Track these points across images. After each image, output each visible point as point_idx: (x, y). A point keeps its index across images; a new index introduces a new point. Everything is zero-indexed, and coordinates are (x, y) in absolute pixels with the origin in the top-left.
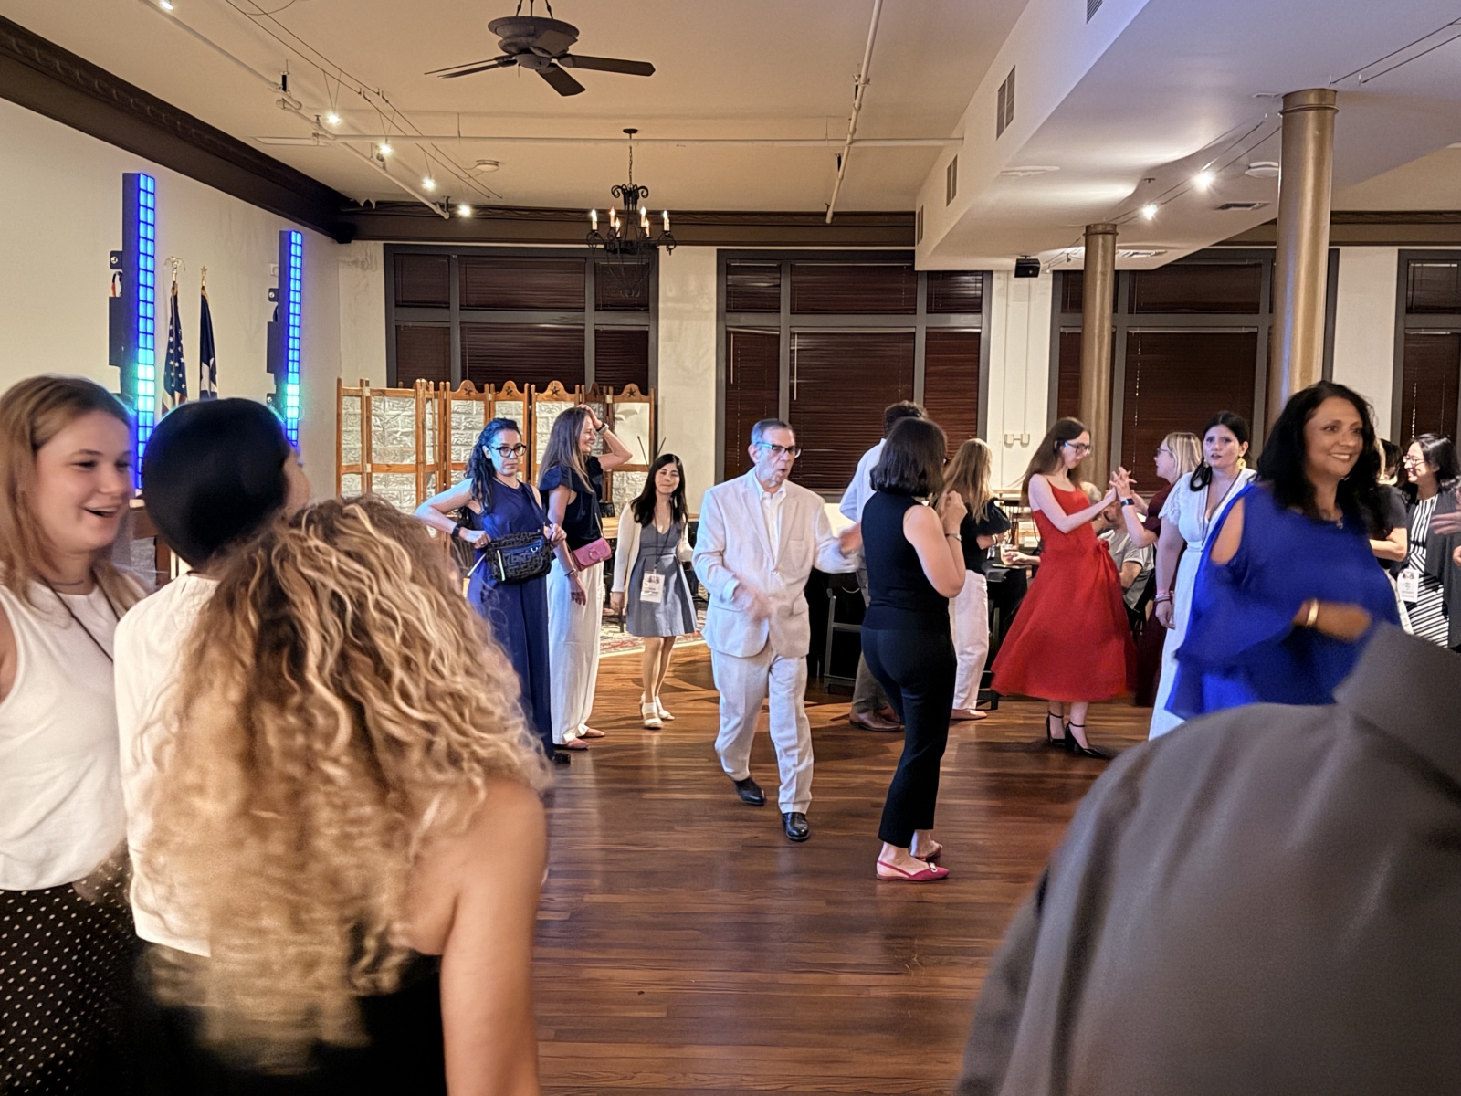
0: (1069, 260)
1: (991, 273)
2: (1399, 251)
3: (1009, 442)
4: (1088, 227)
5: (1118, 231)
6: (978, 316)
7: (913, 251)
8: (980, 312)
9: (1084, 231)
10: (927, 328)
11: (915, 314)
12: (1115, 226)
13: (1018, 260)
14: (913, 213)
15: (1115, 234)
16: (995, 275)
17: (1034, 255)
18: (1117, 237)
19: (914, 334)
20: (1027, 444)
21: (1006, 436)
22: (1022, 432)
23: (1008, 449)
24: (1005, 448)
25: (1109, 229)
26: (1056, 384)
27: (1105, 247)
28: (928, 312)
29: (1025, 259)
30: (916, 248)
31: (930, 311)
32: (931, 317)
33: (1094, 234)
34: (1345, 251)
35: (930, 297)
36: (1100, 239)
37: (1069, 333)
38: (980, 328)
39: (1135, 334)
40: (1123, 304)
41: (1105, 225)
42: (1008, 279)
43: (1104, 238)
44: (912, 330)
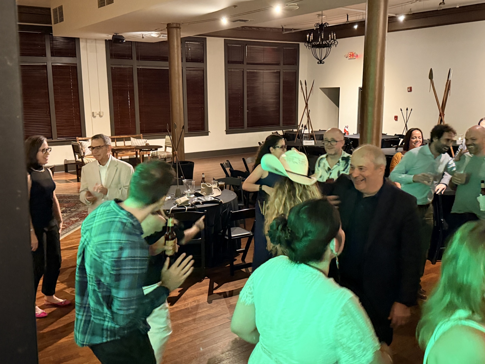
0: (143, 37)
1: (79, 38)
2: (224, 39)
3: (95, 115)
4: (168, 25)
5: (181, 26)
6: (75, 58)
7: (51, 27)
8: (76, 57)
9: (166, 26)
10: (52, 63)
11: (46, 56)
12: (179, 24)
13: (113, 35)
14: (49, 9)
15: (180, 28)
16: (81, 40)
17: (121, 33)
19: (46, 66)
20: (102, 116)
21: (93, 113)
22: (100, 111)
23: (94, 119)
24: (93, 118)
25: (178, 26)
26: (111, 90)
27: (177, 34)
28: (51, 56)
29: (117, 35)
30: (54, 26)
31: (52, 55)
32: (53, 58)
33: (172, 28)
34: (208, 38)
35: (52, 49)
36: (175, 30)
37: (115, 68)
38: (76, 64)
39: (140, 68)
40: (134, 56)
41: (177, 24)
42: (86, 42)
43: (177, 30)
44: (46, 64)
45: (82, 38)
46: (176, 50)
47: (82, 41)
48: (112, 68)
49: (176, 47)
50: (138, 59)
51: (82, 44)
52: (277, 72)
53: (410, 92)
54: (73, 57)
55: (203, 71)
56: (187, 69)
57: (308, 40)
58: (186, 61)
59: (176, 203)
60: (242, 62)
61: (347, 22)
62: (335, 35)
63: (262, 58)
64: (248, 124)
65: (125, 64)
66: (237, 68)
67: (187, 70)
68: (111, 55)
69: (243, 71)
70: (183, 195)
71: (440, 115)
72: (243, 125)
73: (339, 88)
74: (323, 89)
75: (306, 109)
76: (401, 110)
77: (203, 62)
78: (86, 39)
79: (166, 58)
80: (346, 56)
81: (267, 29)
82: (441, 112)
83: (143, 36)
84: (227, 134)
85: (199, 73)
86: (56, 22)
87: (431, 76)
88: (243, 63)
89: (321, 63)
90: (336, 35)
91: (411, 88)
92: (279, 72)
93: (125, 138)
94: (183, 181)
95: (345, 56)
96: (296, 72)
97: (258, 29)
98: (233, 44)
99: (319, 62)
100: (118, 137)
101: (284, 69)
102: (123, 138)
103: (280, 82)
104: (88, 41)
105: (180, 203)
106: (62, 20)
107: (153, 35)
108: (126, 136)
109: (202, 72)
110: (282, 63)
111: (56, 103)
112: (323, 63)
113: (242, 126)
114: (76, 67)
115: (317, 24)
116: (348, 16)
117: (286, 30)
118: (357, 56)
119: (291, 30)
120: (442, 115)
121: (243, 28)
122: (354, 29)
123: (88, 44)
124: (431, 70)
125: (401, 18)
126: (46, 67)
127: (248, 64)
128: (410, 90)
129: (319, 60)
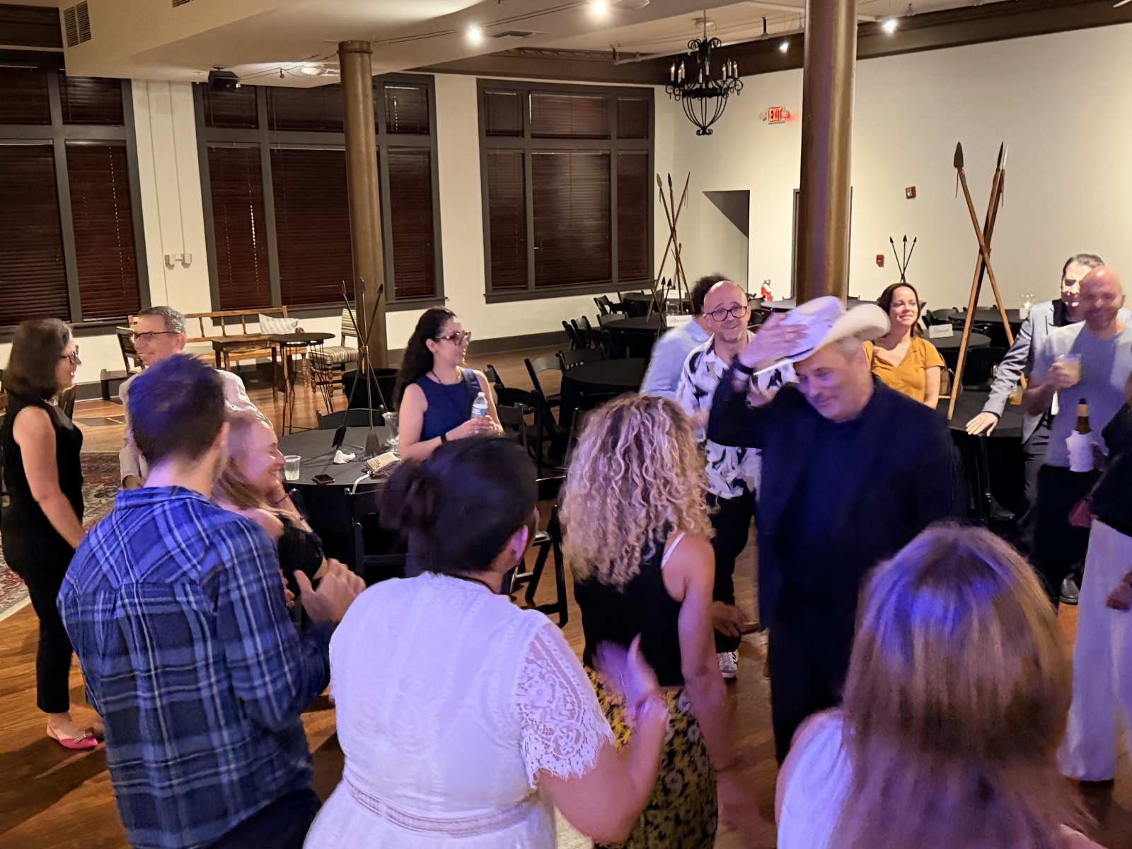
0: (282, 76)
1: (129, 81)
2: (477, 79)
3: (171, 263)
4: (342, 45)
5: (372, 49)
6: (121, 128)
8: (122, 123)
9: (337, 48)
10: (66, 140)
11: (50, 124)
12: (368, 44)
13: (211, 72)
14: (57, 10)
15: (369, 53)
16: (133, 84)
17: (228, 67)
18: (372, 56)
20: (189, 264)
21: (167, 258)
22: (182, 253)
23: (170, 271)
24: (166, 269)
25: (365, 47)
27: (363, 67)
28: (64, 123)
29: (219, 72)
30: (67, 51)
31: (67, 120)
32: (69, 128)
33: (351, 52)
34: (438, 77)
35: (65, 105)
36: (358, 58)
37: (216, 149)
38: (125, 141)
39: (278, 150)
40: (263, 120)
41: (361, 42)
42: (147, 89)
43: (362, 57)
44: (51, 143)
45: (136, 80)
46: (361, 106)
47: (138, 88)
48: (210, 149)
49: (361, 98)
50: (271, 127)
51: (137, 94)
52: (603, 155)
53: (911, 200)
54: (116, 124)
55: (429, 154)
56: (390, 150)
57: (672, 79)
58: (388, 132)
59: (368, 468)
60: (519, 134)
61: (762, 35)
62: (735, 66)
63: (569, 123)
64: (537, 279)
65: (239, 140)
66: (508, 148)
67: (389, 153)
68: (208, 119)
69: (523, 155)
70: (385, 449)
71: (981, 252)
72: (526, 283)
73: (749, 191)
74: (713, 196)
75: (672, 243)
76: (892, 241)
77: (428, 134)
78: (148, 83)
79: (339, 124)
80: (763, 118)
81: (577, 54)
82: (983, 244)
83: (283, 72)
84: (488, 302)
85: (421, 159)
86: (73, 42)
87: (959, 161)
88: (523, 136)
89: (704, 133)
90: (738, 67)
91: (913, 189)
92: (609, 156)
93: (245, 315)
94: (384, 415)
95: (760, 116)
96: (647, 156)
97: (556, 54)
98: (498, 90)
99: (701, 132)
100: (229, 313)
101: (618, 148)
102: (241, 316)
103: (609, 180)
104: (152, 86)
105: (376, 469)
106: (87, 37)
107: (307, 71)
108: (248, 312)
109: (427, 157)
110: (614, 134)
111: (78, 234)
112: (710, 134)
113: (524, 283)
114: (124, 149)
115: (695, 41)
116: (765, 21)
117: (624, 55)
118: (789, 116)
119: (634, 55)
120: (985, 250)
121: (522, 52)
122: (779, 52)
123: (152, 94)
124: (959, 147)
125: (890, 27)
126: (51, 148)
127: (533, 136)
128: (912, 193)
129: (699, 125)
